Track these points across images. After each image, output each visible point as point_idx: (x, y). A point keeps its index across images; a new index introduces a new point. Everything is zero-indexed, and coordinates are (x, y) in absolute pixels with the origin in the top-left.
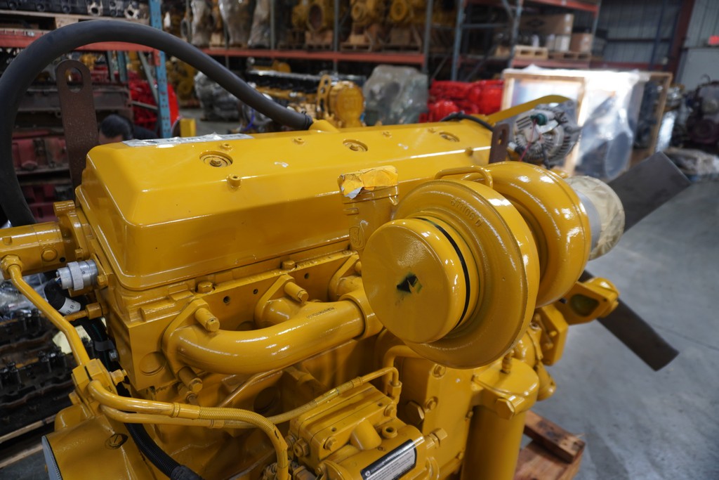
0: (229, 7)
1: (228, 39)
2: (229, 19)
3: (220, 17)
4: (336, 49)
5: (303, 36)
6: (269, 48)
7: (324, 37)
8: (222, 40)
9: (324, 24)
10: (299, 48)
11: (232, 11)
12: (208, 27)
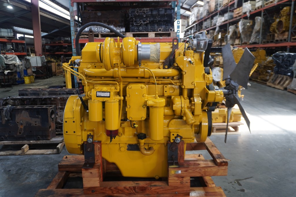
0: (243, 27)
1: (242, 41)
2: (242, 32)
3: (239, 32)
4: (289, 41)
5: (274, 36)
6: (259, 43)
7: (284, 35)
8: (239, 42)
9: (284, 29)
10: (272, 42)
11: (244, 29)
12: (235, 37)
